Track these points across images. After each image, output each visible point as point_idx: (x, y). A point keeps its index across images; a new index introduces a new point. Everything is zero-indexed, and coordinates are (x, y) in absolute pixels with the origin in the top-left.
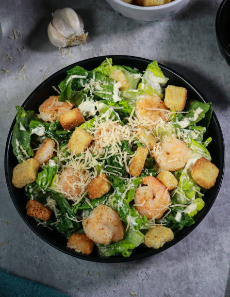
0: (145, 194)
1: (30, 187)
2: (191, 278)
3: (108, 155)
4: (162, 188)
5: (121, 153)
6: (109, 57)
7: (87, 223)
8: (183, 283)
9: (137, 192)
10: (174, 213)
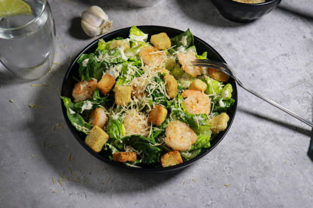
0: (191, 101)
1: (108, 144)
2: (263, 159)
3: (151, 90)
4: (199, 92)
5: (158, 85)
6: (100, 38)
7: (170, 139)
8: (259, 165)
9: (185, 103)
10: (217, 104)
